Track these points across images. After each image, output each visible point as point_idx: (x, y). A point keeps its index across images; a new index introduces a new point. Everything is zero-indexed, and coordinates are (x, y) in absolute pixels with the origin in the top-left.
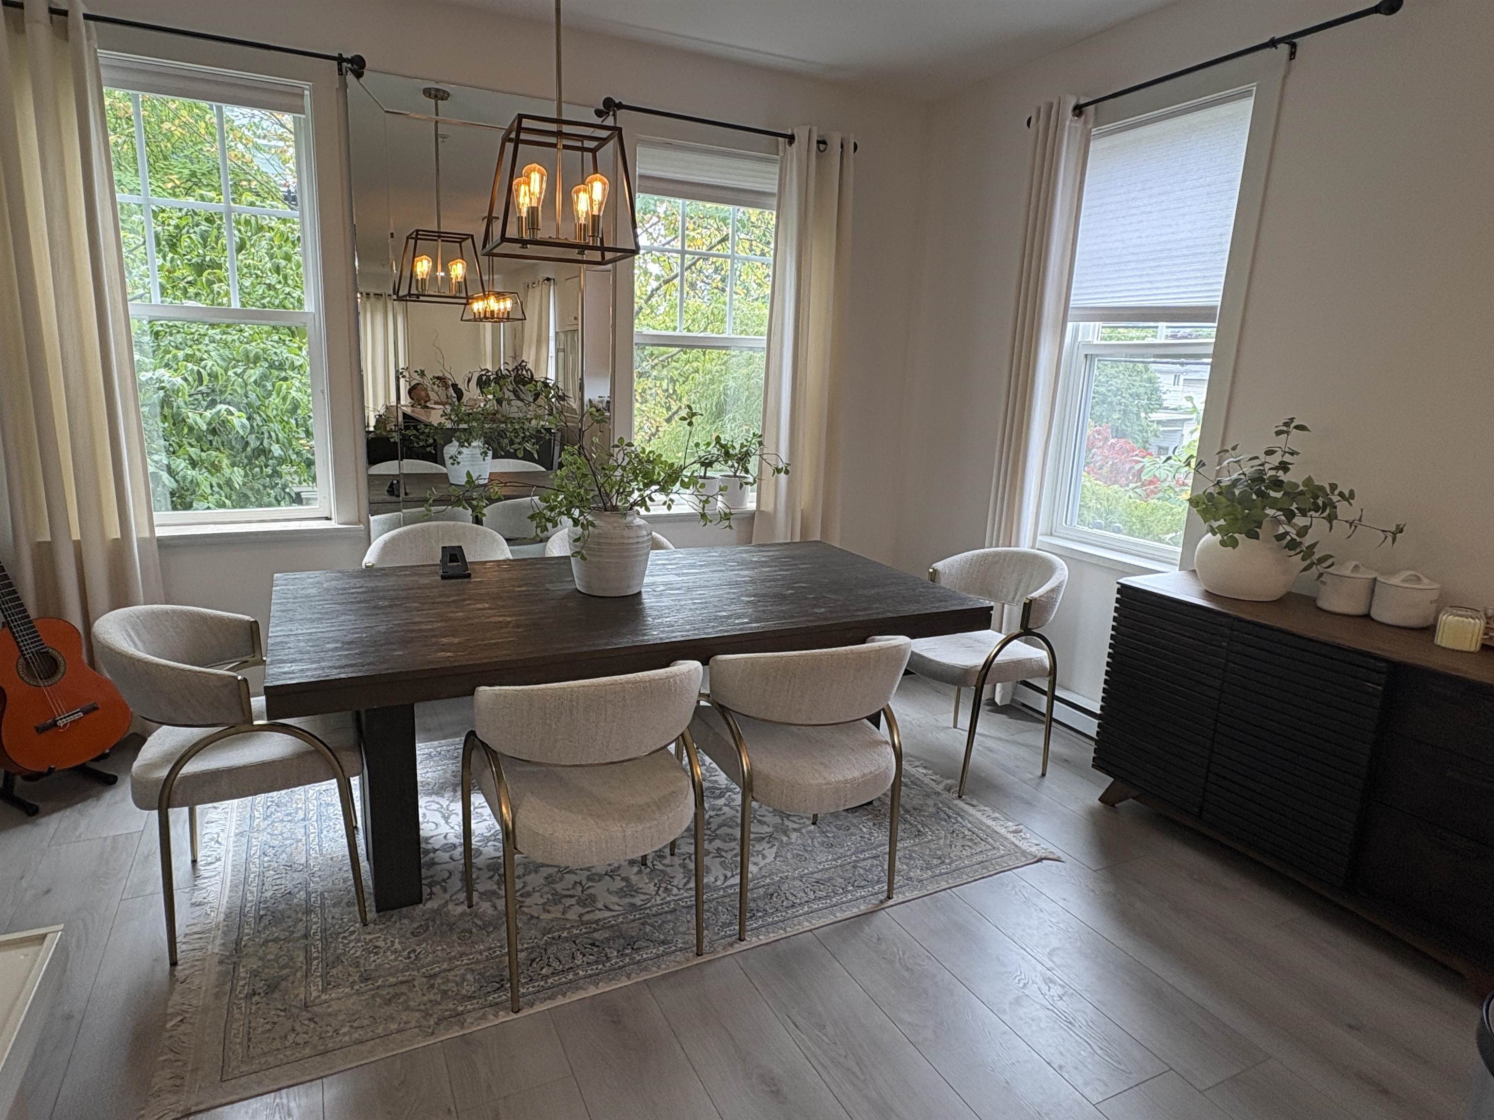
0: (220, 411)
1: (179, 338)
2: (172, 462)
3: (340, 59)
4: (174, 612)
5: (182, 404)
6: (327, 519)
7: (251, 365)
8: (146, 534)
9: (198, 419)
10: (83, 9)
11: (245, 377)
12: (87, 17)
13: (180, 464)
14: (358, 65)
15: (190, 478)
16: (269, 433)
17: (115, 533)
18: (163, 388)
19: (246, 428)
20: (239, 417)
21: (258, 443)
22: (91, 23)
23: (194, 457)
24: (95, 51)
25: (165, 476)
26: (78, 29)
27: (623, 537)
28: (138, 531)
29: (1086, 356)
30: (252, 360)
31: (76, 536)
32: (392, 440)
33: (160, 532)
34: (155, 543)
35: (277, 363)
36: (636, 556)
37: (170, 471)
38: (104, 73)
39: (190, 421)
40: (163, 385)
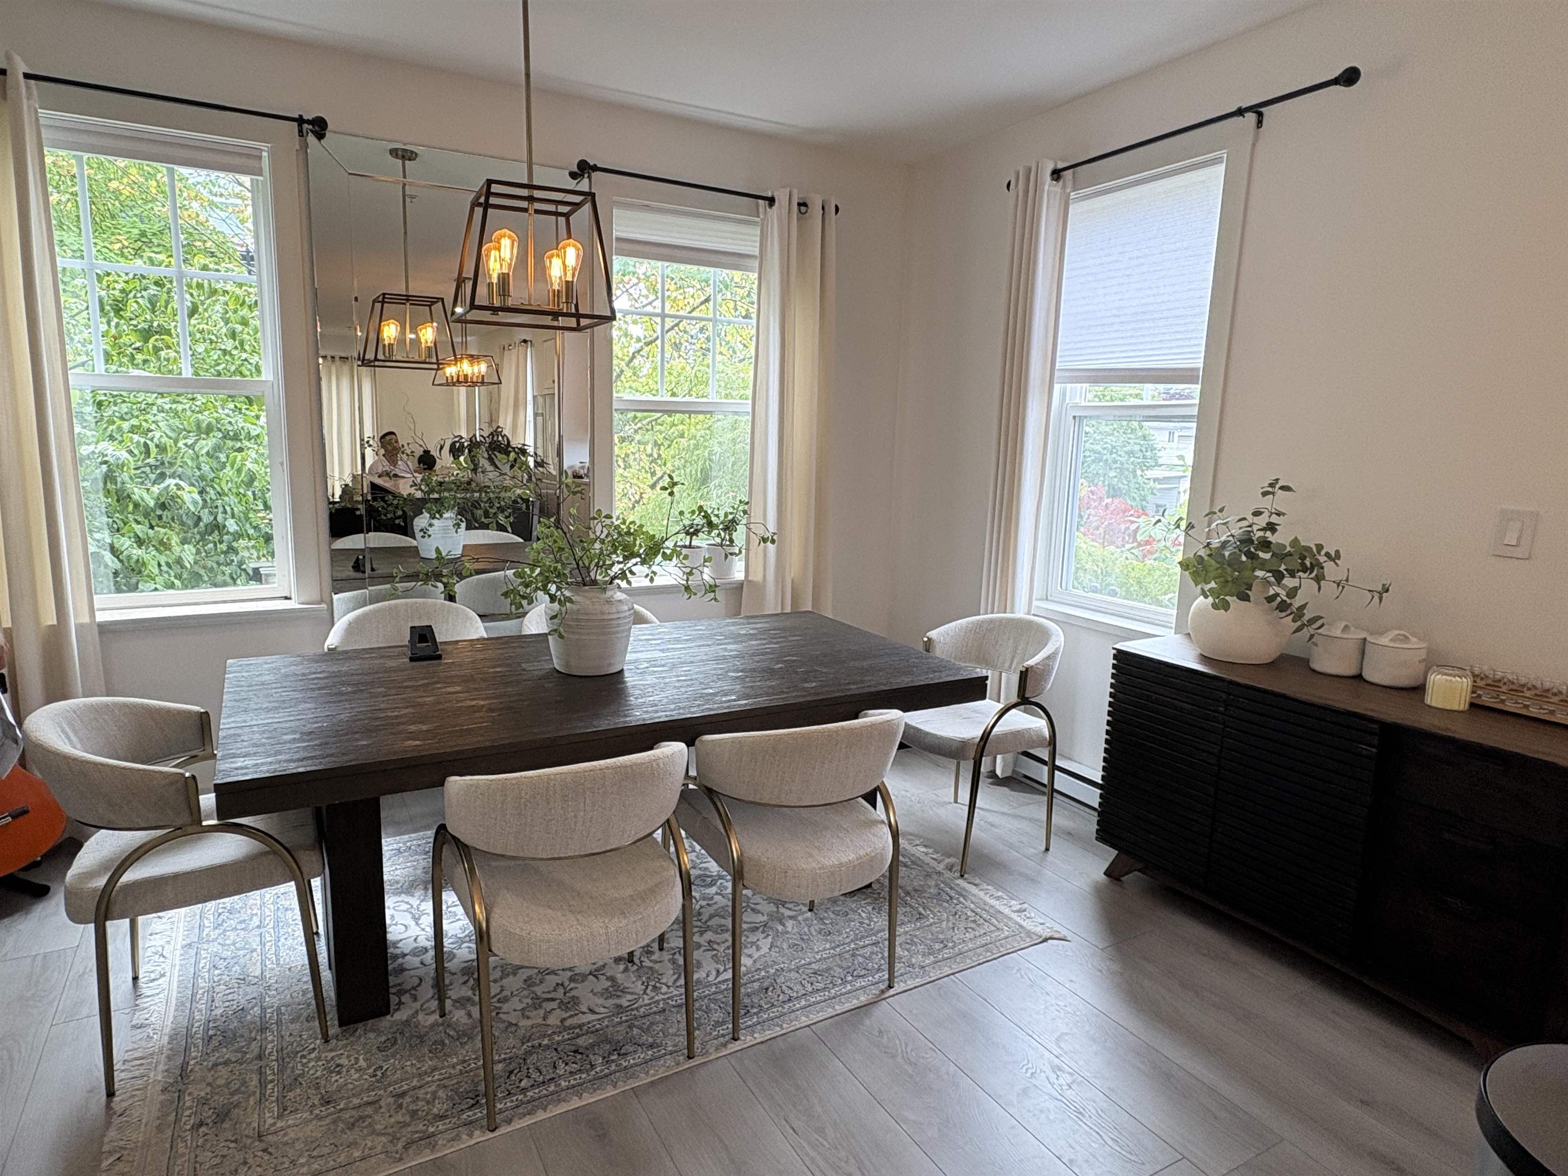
0: (169, 486)
1: (124, 408)
2: (115, 541)
3: (300, 121)
4: (115, 704)
5: (127, 479)
6: (286, 598)
7: (203, 436)
8: (86, 620)
9: (146, 494)
10: (22, 68)
11: (196, 449)
12: (27, 76)
13: (125, 543)
14: (319, 127)
15: (135, 557)
16: (224, 507)
17: (50, 619)
18: (106, 462)
19: (197, 503)
20: (190, 492)
21: (212, 518)
22: (32, 82)
23: (140, 535)
24: (36, 112)
25: (108, 556)
26: (17, 88)
27: (603, 613)
28: (77, 616)
29: (1074, 417)
30: (203, 430)
31: (7, 624)
32: (358, 513)
33: (101, 617)
34: (96, 630)
35: (231, 434)
36: (618, 632)
37: (113, 550)
38: (45, 134)
39: (136, 497)
40: (106, 459)
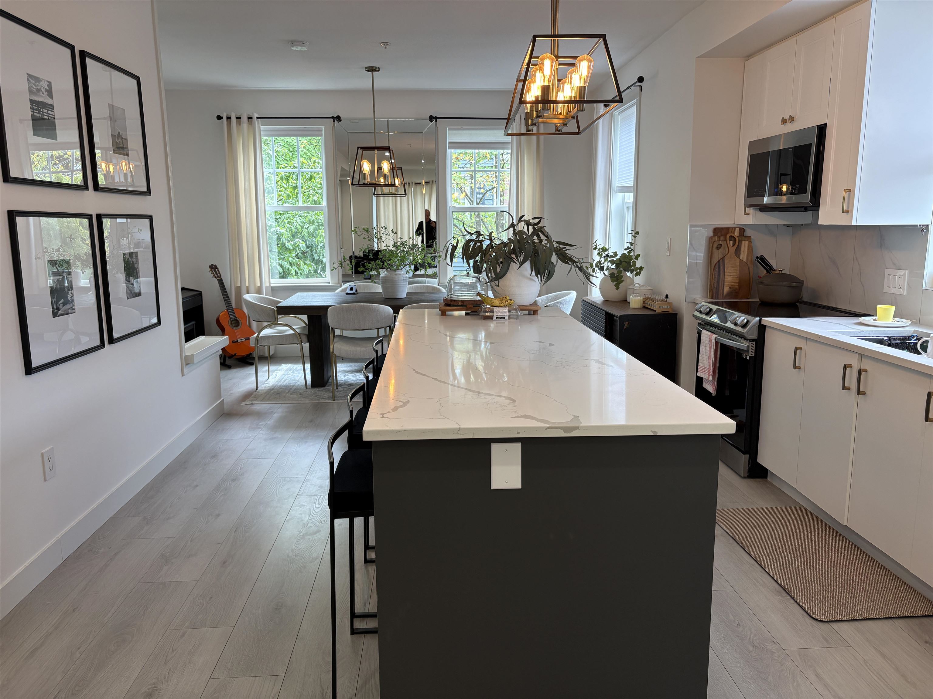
0: (296, 242)
1: (288, 215)
2: (283, 263)
3: (333, 117)
6: (329, 283)
7: (311, 225)
8: (268, 285)
9: (289, 245)
10: (256, 115)
11: (309, 229)
12: (257, 118)
14: (338, 118)
17: (259, 285)
22: (259, 119)
24: (260, 127)
26: (255, 123)
27: (393, 278)
31: (247, 285)
33: (272, 285)
35: (321, 224)
37: (281, 266)
38: (262, 133)
39: (286, 246)
